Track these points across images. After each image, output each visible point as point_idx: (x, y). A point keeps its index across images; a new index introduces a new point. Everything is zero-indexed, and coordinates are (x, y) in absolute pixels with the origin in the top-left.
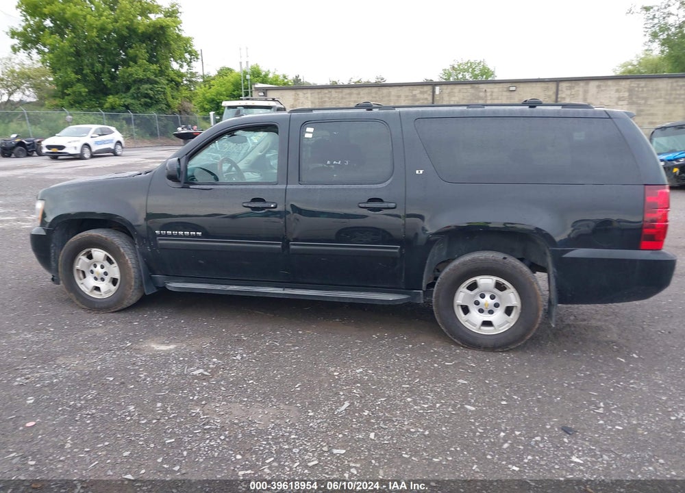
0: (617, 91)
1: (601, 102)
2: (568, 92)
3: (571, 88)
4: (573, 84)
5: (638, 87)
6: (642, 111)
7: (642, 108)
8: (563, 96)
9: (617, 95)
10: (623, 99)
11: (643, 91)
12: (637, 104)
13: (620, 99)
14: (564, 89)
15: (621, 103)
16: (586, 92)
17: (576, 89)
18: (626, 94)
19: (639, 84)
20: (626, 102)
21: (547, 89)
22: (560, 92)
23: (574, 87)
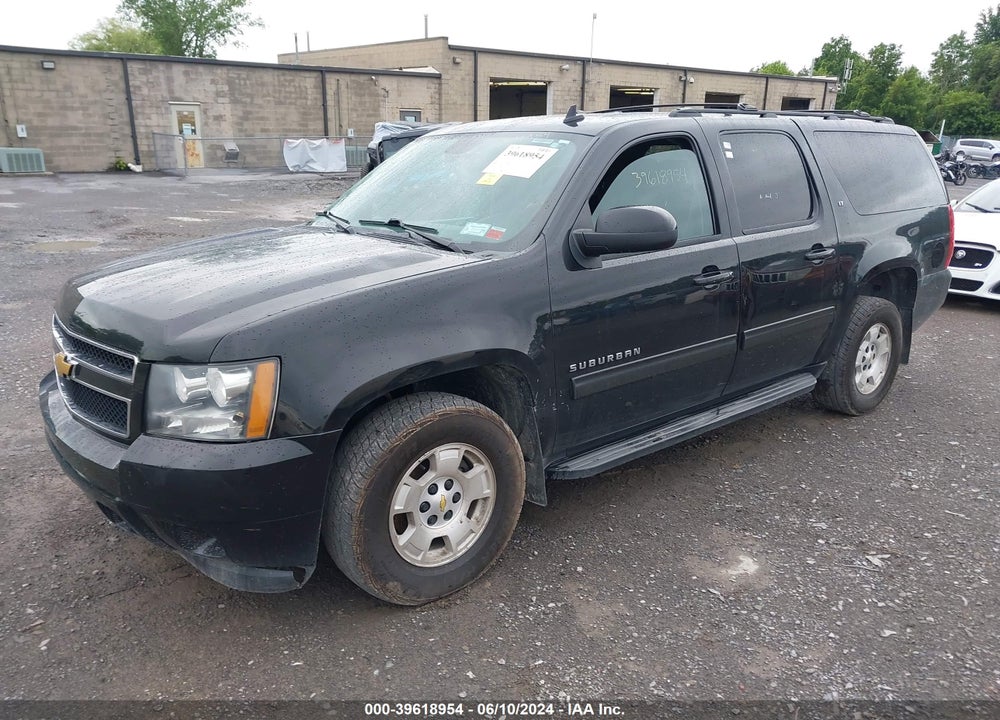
0: (213, 82)
1: (194, 98)
2: (144, 78)
3: (145, 72)
4: (148, 65)
5: (239, 78)
6: (250, 113)
7: (249, 109)
8: (137, 83)
9: (213, 88)
10: (222, 94)
11: (245, 84)
12: (242, 102)
13: (218, 94)
14: (137, 73)
15: (220, 100)
16: (170, 80)
17: (155, 74)
18: (226, 88)
19: (239, 74)
20: (226, 100)
21: (109, 70)
22: (131, 78)
23: (150, 71)
